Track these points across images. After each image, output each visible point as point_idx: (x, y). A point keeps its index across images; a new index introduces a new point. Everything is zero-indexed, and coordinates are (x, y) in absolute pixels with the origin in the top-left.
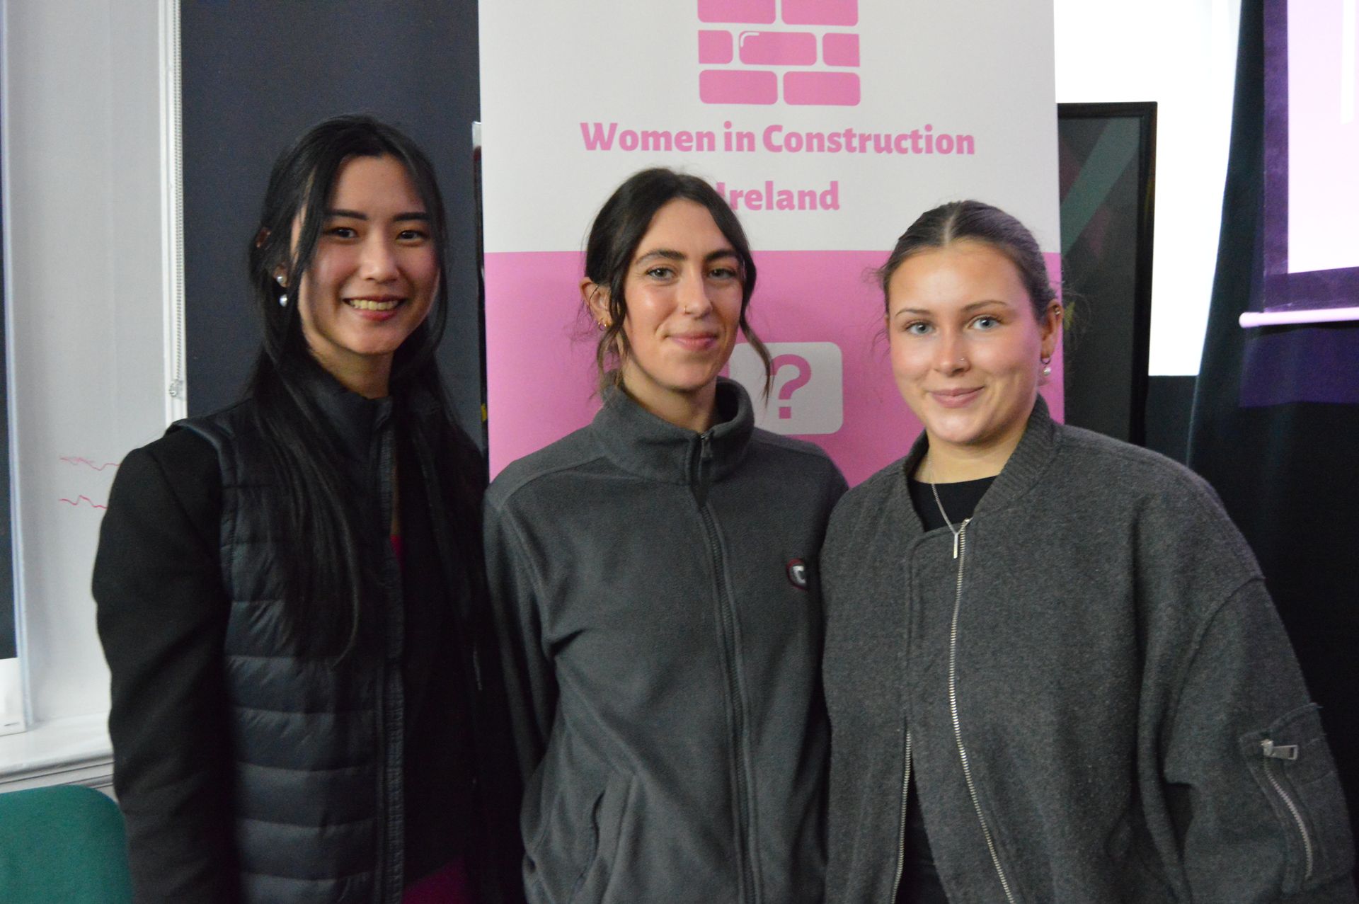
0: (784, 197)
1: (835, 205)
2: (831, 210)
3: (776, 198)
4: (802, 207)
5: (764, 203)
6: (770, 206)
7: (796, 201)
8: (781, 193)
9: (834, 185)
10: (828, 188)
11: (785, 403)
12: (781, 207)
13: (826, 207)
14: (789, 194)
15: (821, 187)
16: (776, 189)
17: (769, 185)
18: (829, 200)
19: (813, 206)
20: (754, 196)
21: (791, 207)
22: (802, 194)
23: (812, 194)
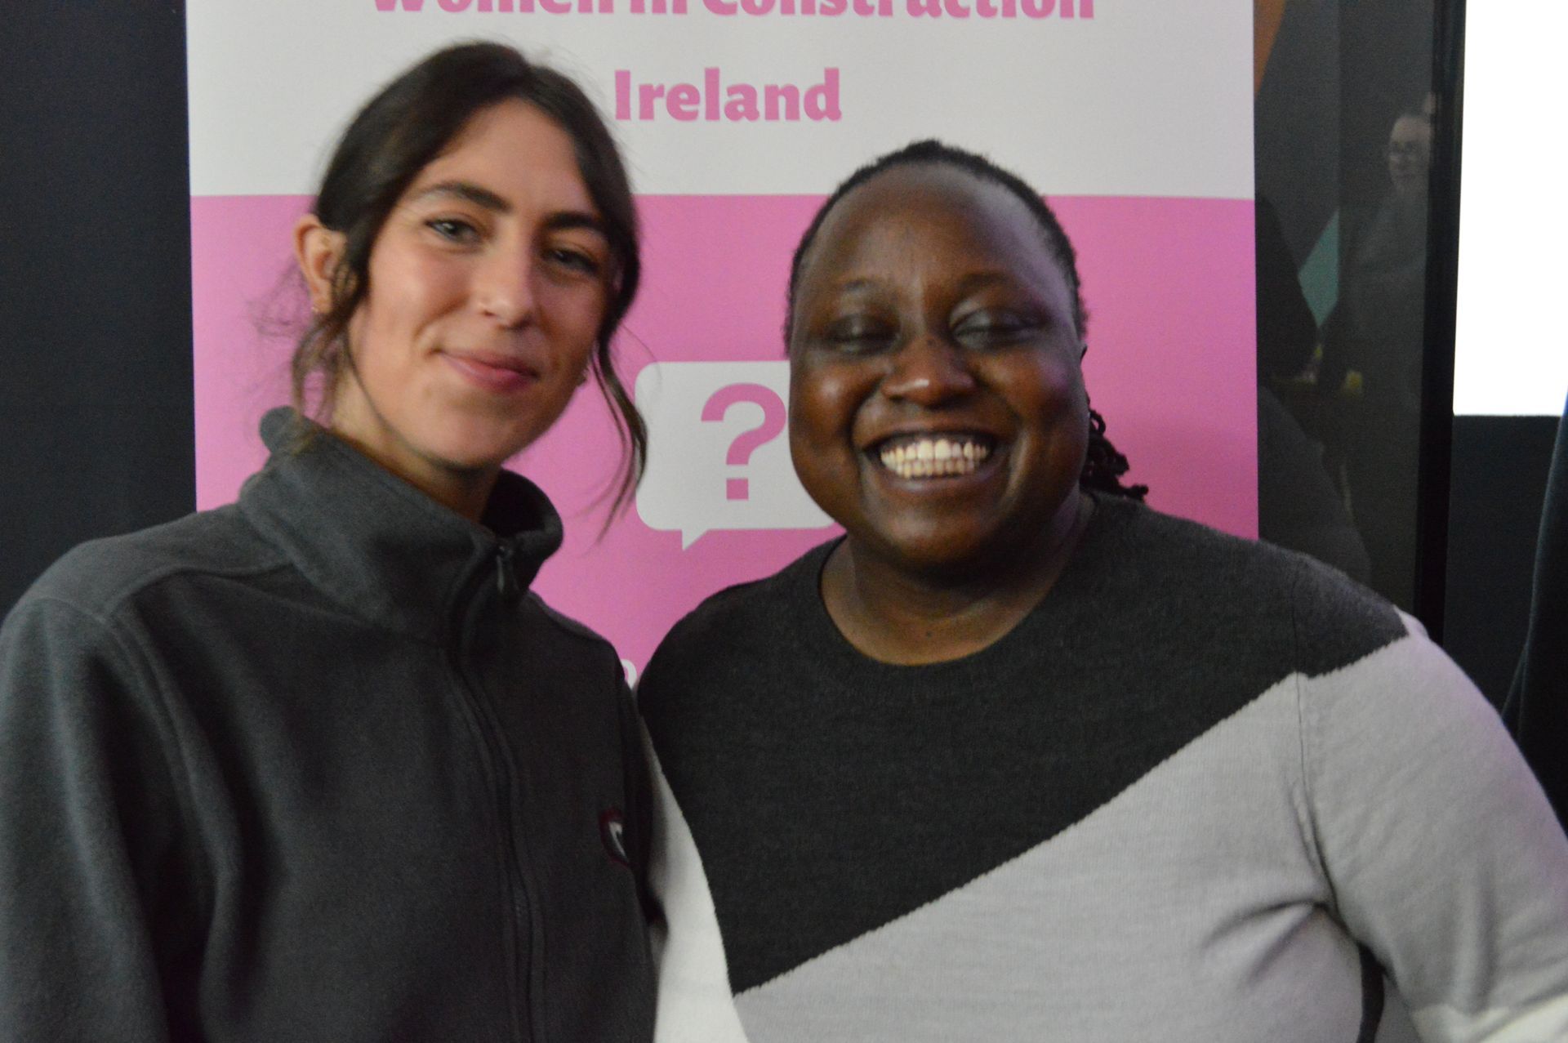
0: (739, 97)
1: (834, 113)
2: (826, 121)
3: (724, 99)
4: (772, 114)
5: (702, 108)
6: (712, 114)
7: (761, 106)
8: (732, 91)
9: (832, 75)
10: (821, 80)
11: (737, 471)
12: (733, 114)
13: (815, 114)
14: (748, 92)
15: (807, 79)
16: (724, 84)
17: (712, 76)
18: (821, 102)
19: (792, 114)
20: (684, 96)
21: (752, 115)
22: (772, 92)
23: (791, 92)
